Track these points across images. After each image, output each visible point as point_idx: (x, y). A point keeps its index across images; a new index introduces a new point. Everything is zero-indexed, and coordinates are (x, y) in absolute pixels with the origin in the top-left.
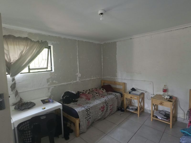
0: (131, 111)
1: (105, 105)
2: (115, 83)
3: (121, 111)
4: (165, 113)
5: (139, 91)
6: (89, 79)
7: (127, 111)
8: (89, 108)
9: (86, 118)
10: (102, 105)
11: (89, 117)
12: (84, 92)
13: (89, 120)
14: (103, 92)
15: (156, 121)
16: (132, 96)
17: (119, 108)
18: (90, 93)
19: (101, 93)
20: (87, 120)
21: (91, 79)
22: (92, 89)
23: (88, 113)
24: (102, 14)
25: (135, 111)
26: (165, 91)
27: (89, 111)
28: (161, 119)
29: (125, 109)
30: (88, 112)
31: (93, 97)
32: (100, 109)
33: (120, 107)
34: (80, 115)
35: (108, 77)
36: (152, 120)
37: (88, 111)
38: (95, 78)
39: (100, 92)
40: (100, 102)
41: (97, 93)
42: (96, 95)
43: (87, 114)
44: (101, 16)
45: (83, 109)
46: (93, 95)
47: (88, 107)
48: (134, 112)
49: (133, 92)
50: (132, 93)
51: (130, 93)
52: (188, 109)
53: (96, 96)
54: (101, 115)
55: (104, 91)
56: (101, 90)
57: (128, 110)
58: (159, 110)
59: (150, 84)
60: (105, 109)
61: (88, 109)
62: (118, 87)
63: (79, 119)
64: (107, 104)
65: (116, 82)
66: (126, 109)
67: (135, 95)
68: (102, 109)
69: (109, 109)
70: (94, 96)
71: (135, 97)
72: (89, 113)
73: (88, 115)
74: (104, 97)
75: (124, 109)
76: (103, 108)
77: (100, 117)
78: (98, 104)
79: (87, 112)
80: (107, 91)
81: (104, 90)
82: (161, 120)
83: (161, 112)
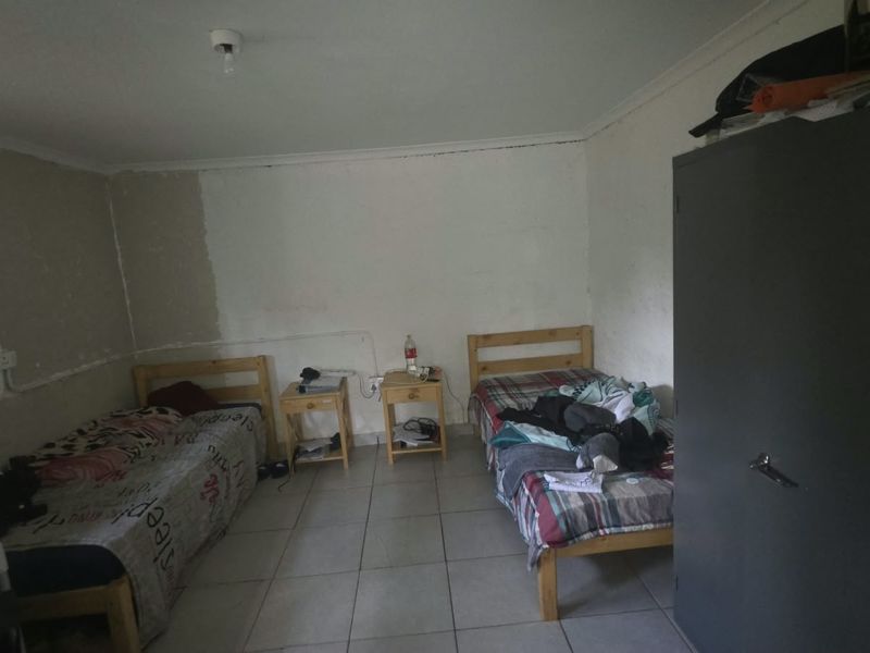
0: (315, 459)
1: (217, 470)
2: (219, 366)
3: (274, 477)
4: (420, 424)
5: (330, 374)
6: (69, 372)
7: (302, 464)
8: (156, 508)
9: (156, 560)
10: (207, 476)
11: (168, 550)
12: (58, 451)
13: (169, 564)
14: (168, 422)
15: (404, 458)
16: (314, 401)
17: (263, 468)
18: (99, 442)
19: (161, 428)
20: (164, 569)
21: (77, 370)
22: (95, 422)
23: (158, 531)
24: (228, 48)
25: (330, 456)
26: (411, 353)
27: (164, 520)
28: (416, 445)
29: (290, 459)
30: (160, 526)
31: (133, 455)
32: (203, 496)
33: (265, 465)
34: (127, 557)
35: (170, 346)
36: (391, 461)
37: (157, 523)
38: (97, 362)
39: (152, 424)
40: (195, 465)
41: (140, 436)
42: (140, 443)
43: (159, 540)
44: (228, 56)
45: (129, 522)
46: (124, 449)
47: (149, 505)
48: (327, 459)
49: (314, 383)
50: (309, 387)
51: (302, 390)
52: (469, 392)
53: (141, 449)
54: (211, 522)
55: (172, 415)
56: (150, 415)
57: (302, 460)
58: (400, 424)
59: (363, 340)
60: (222, 487)
61: (157, 514)
62: (234, 380)
63: (125, 578)
64: (221, 462)
65: (220, 361)
66: (294, 459)
67: (323, 392)
68: (210, 495)
69: (233, 482)
70: (135, 453)
71: (325, 401)
72: (164, 530)
73: (163, 540)
74: (198, 439)
75: (285, 462)
76: (212, 484)
77: (204, 535)
78: (188, 475)
79: (155, 529)
80: (186, 412)
81: (171, 411)
82: (418, 448)
83: (411, 425)
